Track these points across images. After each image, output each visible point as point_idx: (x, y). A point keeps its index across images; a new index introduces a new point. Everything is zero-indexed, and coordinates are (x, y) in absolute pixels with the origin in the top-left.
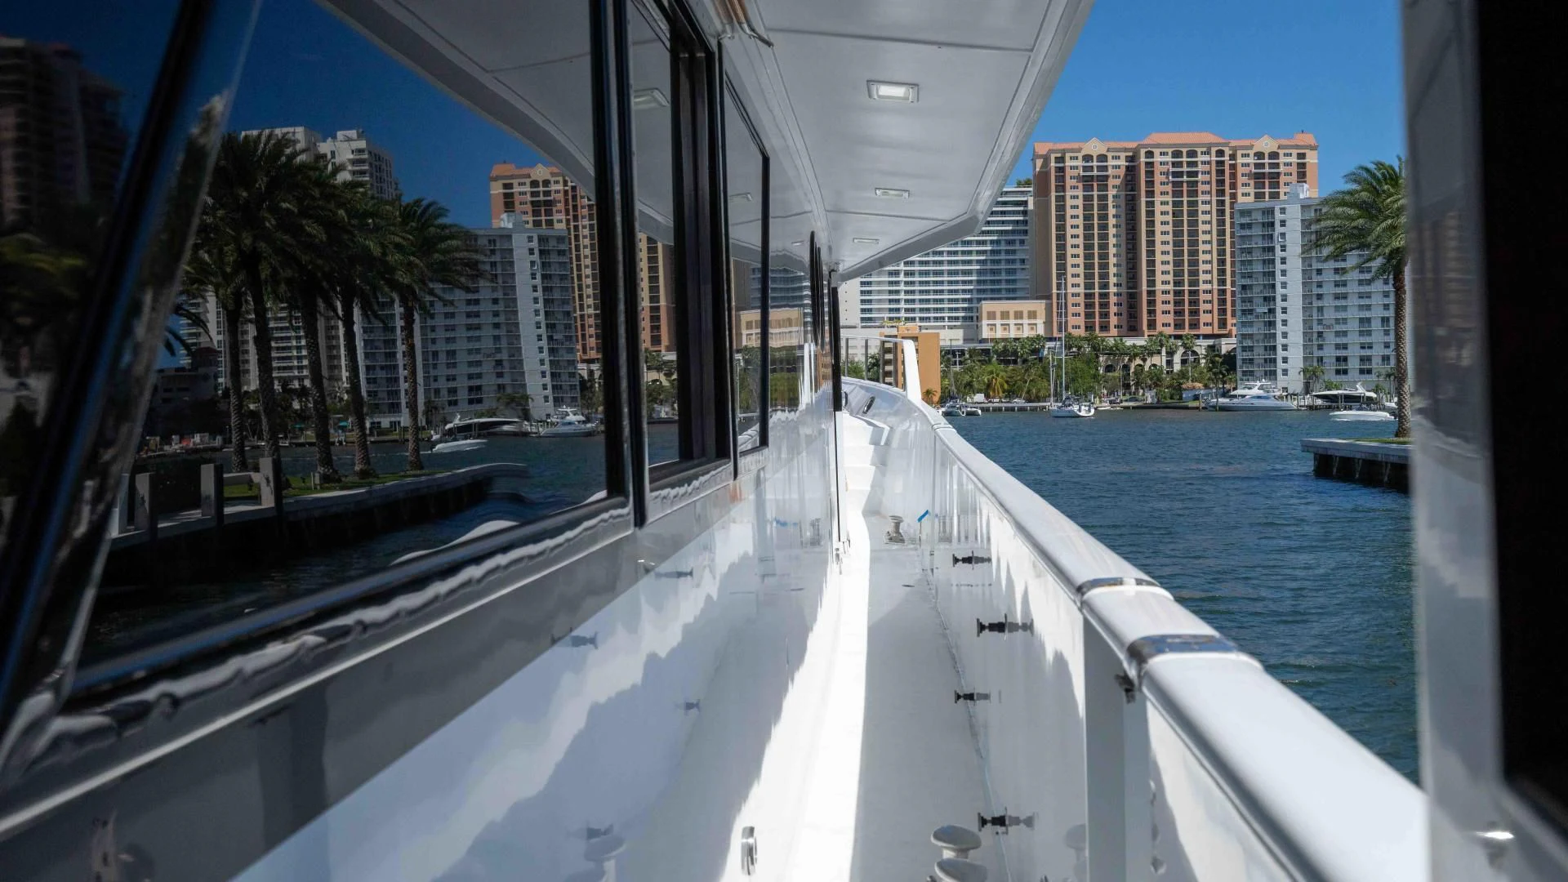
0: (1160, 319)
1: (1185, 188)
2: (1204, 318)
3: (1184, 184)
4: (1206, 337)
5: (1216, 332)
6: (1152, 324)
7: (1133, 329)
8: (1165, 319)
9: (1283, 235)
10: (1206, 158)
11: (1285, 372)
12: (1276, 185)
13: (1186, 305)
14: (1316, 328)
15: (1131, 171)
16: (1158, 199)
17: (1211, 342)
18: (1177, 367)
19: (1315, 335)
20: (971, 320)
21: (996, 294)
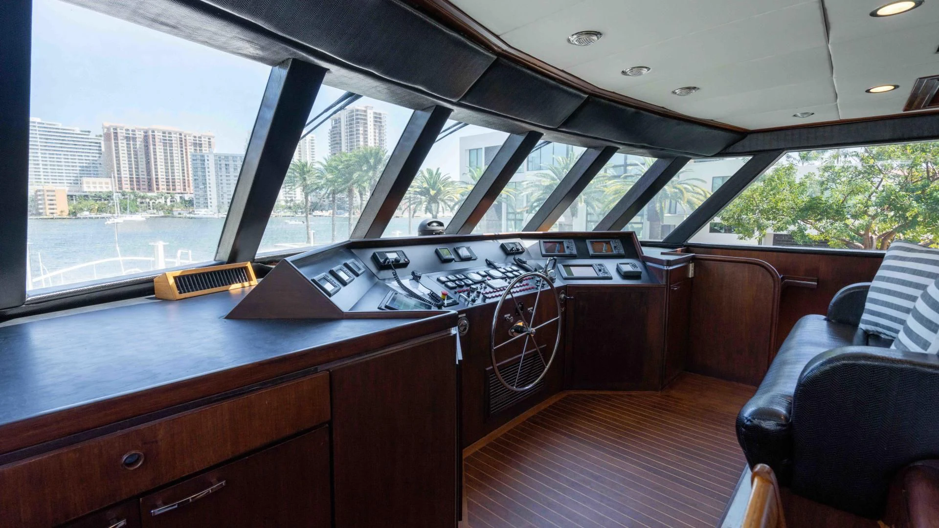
0: (161, 187)
1: (168, 144)
2: (178, 187)
3: (167, 143)
4: (179, 193)
5: (182, 192)
6: (158, 189)
7: (150, 189)
8: (163, 187)
9: (208, 164)
10: (175, 135)
11: (211, 206)
12: (201, 147)
13: (171, 183)
14: (221, 193)
15: (146, 138)
16: (157, 147)
17: (181, 195)
18: (169, 203)
19: (220, 195)
20: (77, 182)
21: (89, 175)
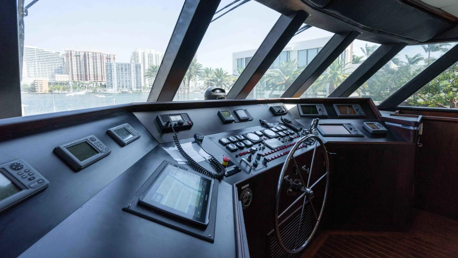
1: (95, 59)
2: (99, 79)
3: (95, 58)
4: (99, 82)
5: (101, 81)
6: (90, 80)
7: (86, 80)
8: (92, 79)
9: (113, 68)
10: (98, 54)
11: (114, 88)
12: (110, 60)
14: (119, 81)
15: (85, 55)
16: (90, 60)
18: (95, 86)
19: (119, 83)
21: (58, 73)
